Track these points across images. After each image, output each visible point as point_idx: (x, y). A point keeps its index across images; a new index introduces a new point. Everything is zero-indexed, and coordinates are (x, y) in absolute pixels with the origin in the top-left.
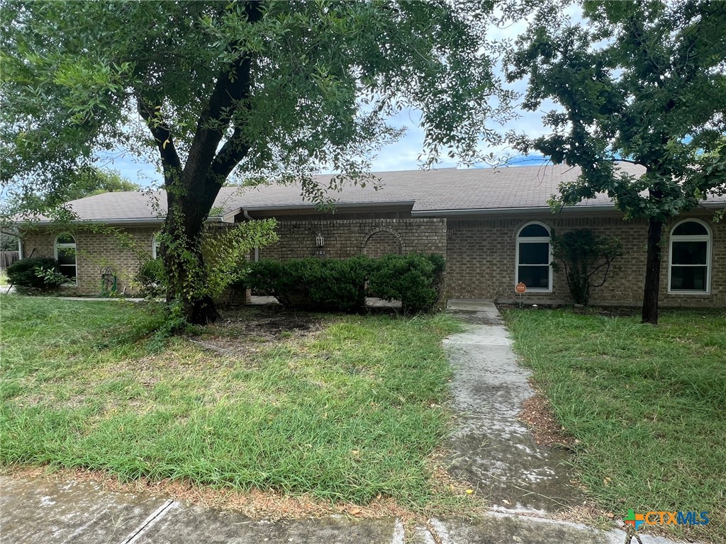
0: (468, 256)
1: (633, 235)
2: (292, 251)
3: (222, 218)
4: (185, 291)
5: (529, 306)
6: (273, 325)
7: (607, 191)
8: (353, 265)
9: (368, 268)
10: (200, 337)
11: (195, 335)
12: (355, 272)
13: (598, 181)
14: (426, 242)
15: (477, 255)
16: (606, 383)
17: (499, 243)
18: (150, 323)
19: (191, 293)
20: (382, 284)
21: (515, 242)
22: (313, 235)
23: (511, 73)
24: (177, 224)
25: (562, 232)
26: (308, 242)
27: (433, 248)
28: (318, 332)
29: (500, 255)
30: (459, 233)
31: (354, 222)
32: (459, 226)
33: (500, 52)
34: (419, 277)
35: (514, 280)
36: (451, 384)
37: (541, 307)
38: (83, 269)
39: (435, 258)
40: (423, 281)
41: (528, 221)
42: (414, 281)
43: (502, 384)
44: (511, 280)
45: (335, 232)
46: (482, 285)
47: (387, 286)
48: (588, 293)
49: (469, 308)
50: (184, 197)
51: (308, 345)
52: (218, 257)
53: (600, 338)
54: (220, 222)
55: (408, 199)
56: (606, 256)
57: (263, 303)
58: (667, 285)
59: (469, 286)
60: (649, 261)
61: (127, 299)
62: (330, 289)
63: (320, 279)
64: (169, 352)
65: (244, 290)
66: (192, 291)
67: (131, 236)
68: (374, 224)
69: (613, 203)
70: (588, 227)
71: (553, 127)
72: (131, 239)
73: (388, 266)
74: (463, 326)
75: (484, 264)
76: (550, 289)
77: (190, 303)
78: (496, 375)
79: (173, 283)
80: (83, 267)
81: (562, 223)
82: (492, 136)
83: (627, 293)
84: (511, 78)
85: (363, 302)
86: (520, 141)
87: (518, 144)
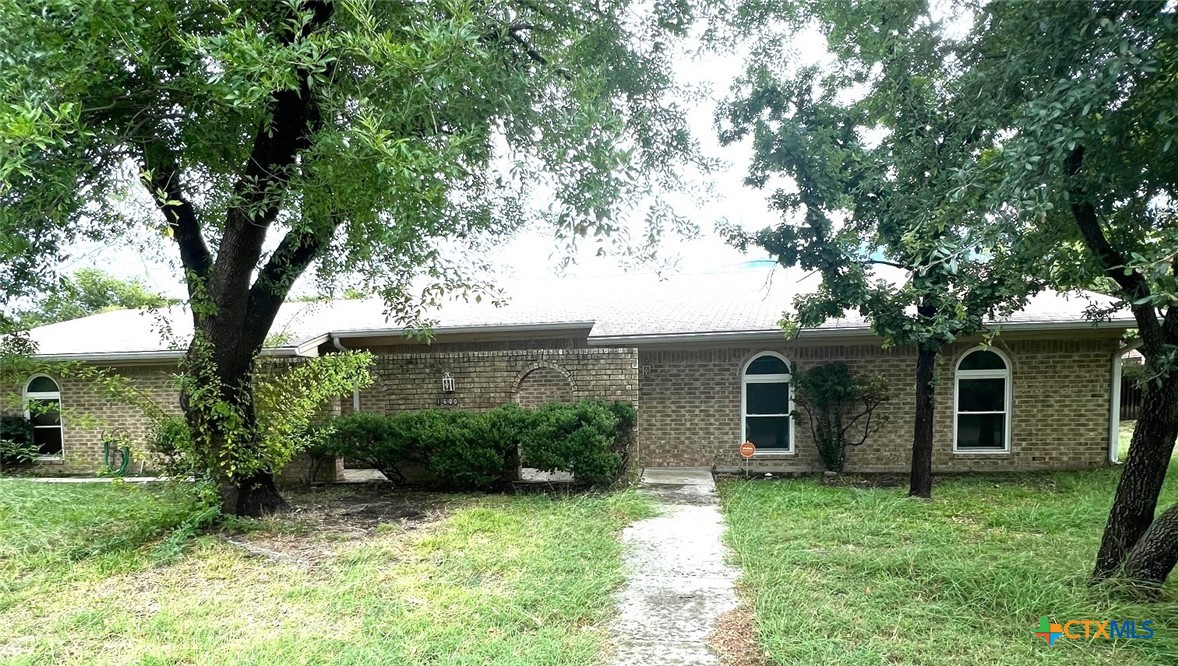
0: (673, 403)
1: (905, 370)
2: (405, 399)
3: (296, 349)
4: (222, 464)
5: (761, 476)
6: (371, 513)
7: (858, 308)
8: (495, 419)
9: (520, 424)
10: (248, 536)
11: (240, 532)
12: (499, 430)
13: (845, 292)
14: (608, 383)
15: (686, 402)
16: (840, 585)
17: (717, 384)
18: (166, 515)
19: (233, 468)
20: (539, 446)
21: (740, 383)
22: (437, 375)
23: (726, 132)
24: (204, 359)
25: (806, 366)
26: (430, 386)
27: (619, 392)
28: (438, 523)
29: (720, 402)
30: (659, 370)
31: (500, 354)
32: (660, 358)
33: (696, 100)
34: (594, 435)
35: (740, 438)
36: (620, 595)
37: (777, 476)
38: (73, 433)
39: (621, 407)
40: (600, 442)
41: (759, 351)
42: (587, 442)
43: (694, 592)
44: (735, 438)
45: (472, 369)
46: (694, 446)
47: (547, 450)
48: (843, 456)
49: (673, 481)
50: (213, 317)
51: (416, 542)
52: (277, 410)
53: (846, 519)
54: (295, 356)
55: (586, 319)
56: (865, 400)
57: (363, 479)
58: (952, 440)
59: (676, 447)
60: (919, 407)
61: (127, 479)
62: (460, 456)
63: (445, 442)
64: (191, 561)
65: (332, 461)
66: (236, 465)
67: (126, 379)
68: (529, 358)
69: (869, 324)
70: (842, 359)
71: (781, 212)
72: (129, 384)
73: (548, 419)
74: (659, 507)
75: (697, 415)
76: (792, 450)
77: (232, 484)
78: (690, 578)
79: (203, 452)
80: (73, 429)
81: (807, 355)
82: (685, 226)
83: (898, 454)
84: (725, 140)
85: (517, 475)
86: (736, 233)
87: (733, 237)
